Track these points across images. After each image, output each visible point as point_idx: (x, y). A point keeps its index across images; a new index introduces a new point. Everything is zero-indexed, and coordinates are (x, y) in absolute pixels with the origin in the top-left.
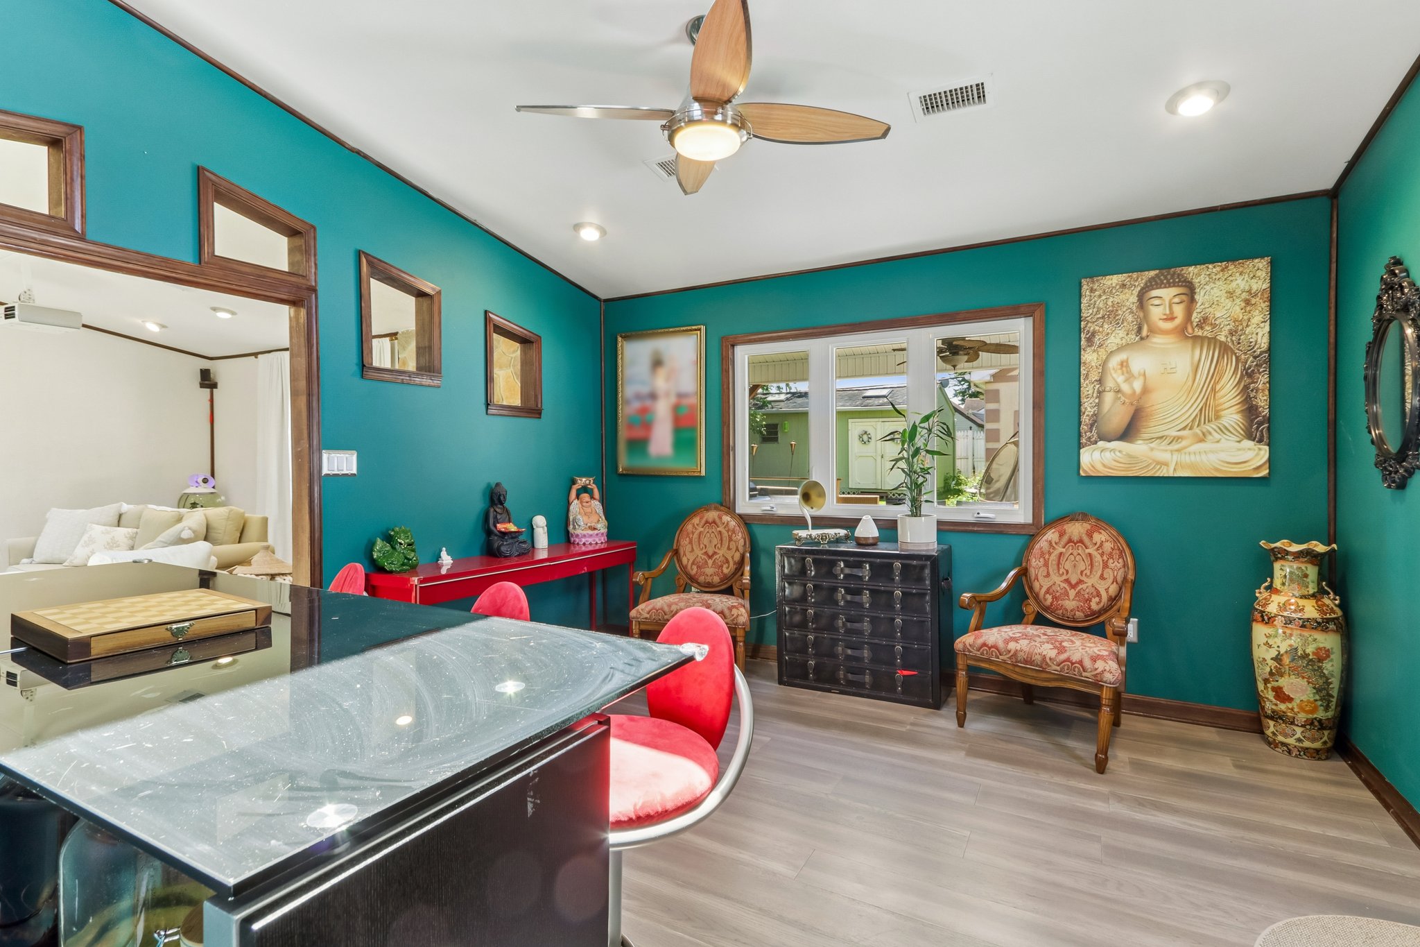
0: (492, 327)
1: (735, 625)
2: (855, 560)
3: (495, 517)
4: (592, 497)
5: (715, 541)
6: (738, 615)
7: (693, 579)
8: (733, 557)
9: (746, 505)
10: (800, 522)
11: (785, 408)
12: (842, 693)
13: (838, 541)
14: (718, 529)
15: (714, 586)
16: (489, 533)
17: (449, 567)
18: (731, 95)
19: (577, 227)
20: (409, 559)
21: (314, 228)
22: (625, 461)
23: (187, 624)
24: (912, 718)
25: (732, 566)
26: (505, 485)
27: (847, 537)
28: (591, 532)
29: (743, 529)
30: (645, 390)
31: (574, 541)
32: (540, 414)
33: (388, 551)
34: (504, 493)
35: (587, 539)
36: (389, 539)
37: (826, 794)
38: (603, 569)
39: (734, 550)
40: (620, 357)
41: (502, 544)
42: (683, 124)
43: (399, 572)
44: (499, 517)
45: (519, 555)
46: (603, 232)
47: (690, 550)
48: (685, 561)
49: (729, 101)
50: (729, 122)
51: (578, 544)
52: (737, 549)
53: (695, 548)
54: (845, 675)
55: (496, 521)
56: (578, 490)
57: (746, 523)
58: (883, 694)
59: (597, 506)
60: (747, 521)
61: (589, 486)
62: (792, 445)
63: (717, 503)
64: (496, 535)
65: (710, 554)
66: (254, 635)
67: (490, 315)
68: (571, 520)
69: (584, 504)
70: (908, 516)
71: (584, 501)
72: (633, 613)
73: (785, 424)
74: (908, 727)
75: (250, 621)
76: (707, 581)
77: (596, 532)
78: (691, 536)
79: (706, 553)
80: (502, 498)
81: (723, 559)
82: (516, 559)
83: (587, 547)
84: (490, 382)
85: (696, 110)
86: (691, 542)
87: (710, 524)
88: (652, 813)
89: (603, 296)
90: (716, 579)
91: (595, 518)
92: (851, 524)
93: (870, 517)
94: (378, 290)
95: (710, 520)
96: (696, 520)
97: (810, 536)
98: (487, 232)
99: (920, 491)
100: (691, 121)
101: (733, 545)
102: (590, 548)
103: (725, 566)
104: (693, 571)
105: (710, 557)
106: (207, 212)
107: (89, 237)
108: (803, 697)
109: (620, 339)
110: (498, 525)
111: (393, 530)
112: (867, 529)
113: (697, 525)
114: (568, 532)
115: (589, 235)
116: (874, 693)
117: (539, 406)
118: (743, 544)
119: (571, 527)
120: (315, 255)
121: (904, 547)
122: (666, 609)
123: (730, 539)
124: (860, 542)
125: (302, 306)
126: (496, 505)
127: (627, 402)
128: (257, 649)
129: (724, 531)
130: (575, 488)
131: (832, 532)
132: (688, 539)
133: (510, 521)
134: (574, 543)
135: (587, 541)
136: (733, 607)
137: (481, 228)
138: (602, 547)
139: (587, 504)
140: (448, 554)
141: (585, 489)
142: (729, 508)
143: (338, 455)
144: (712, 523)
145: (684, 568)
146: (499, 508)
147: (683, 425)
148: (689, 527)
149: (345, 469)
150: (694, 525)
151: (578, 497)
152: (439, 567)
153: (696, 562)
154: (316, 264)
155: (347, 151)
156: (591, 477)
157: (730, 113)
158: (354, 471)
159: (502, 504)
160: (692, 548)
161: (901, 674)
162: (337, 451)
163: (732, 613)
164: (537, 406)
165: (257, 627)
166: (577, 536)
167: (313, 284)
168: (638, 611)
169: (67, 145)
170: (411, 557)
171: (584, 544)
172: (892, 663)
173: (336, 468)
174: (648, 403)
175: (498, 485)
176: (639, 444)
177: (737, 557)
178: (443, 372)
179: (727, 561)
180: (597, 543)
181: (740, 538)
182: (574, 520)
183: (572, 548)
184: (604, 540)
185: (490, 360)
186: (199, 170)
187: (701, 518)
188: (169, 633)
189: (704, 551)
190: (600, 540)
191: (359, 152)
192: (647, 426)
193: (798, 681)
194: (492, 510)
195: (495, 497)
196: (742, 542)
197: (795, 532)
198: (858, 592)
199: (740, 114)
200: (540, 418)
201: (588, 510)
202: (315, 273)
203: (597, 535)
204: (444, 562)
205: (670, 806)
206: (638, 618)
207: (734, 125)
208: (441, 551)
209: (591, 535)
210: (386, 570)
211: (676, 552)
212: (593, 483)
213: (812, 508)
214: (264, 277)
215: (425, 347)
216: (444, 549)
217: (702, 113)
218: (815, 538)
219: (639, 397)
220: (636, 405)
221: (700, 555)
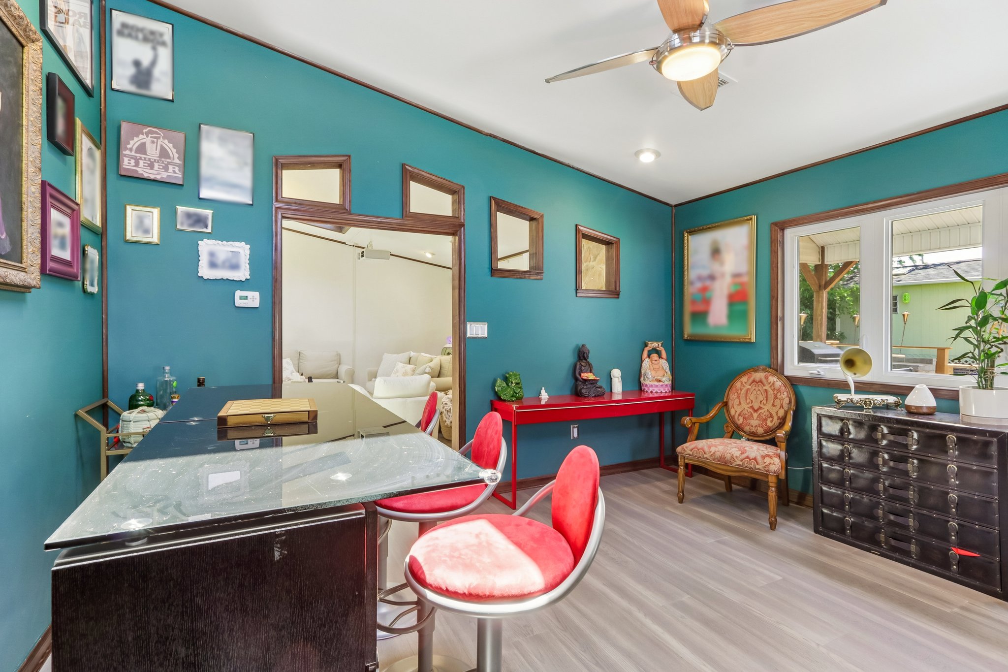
0: (580, 235)
1: (767, 471)
2: (900, 429)
3: (580, 368)
4: (660, 357)
5: (761, 398)
6: (770, 464)
7: (739, 428)
8: (777, 413)
9: (794, 367)
10: (843, 386)
11: (905, 281)
12: (882, 555)
13: (887, 407)
14: (764, 388)
15: (758, 436)
16: (576, 379)
17: (546, 401)
18: (700, 17)
19: (637, 153)
20: (516, 393)
21: (463, 187)
22: (689, 329)
23: (272, 415)
24: (966, 602)
25: (776, 421)
26: (588, 346)
27: (897, 405)
28: (656, 383)
29: (789, 389)
30: (705, 273)
31: (644, 389)
32: (618, 295)
33: (504, 387)
34: (587, 352)
35: (654, 388)
36: (506, 379)
37: (818, 645)
38: (672, 412)
39: (779, 407)
40: (686, 248)
41: (583, 388)
42: (666, 53)
43: (509, 401)
44: (583, 368)
45: (595, 396)
46: (658, 154)
47: (738, 403)
48: (732, 412)
49: (701, 24)
50: (707, 41)
51: (647, 392)
52: (782, 407)
53: (742, 402)
54: (886, 539)
55: (581, 372)
56: (649, 351)
57: (792, 384)
58: (934, 568)
59: (664, 364)
60: (793, 382)
61: (658, 349)
62: (904, 315)
63: (766, 366)
64: (580, 381)
65: (756, 408)
66: (308, 425)
67: (579, 227)
68: (642, 373)
69: (654, 362)
70: (974, 387)
71: (654, 359)
72: (679, 449)
73: (905, 296)
74: (956, 610)
75: (305, 418)
76: (752, 431)
77: (661, 383)
78: (739, 392)
79: (752, 407)
80: (585, 355)
81: (768, 413)
82: (593, 399)
83: (653, 395)
84: (579, 274)
85: (676, 40)
86: (739, 397)
87: (757, 383)
88: (481, 594)
89: (673, 202)
90: (760, 431)
91: (661, 373)
92: (903, 391)
93: (925, 386)
94: (503, 219)
95: (757, 380)
96: (744, 379)
97: (851, 400)
98: (578, 170)
99: (993, 362)
100: (673, 49)
101: (778, 403)
102: (656, 395)
103: (769, 420)
104: (740, 421)
105: (756, 411)
106: (406, 189)
107: (353, 211)
108: (836, 549)
109: (686, 234)
110: (582, 374)
111: (508, 374)
112: (922, 398)
113: (745, 383)
114: (640, 382)
115: (647, 158)
116: (923, 565)
117: (617, 289)
118: (788, 402)
119: (642, 379)
120: (464, 204)
121: (966, 420)
122: (706, 449)
123: (775, 397)
124: (910, 411)
125: (457, 235)
126: (581, 360)
127: (692, 283)
128: (309, 433)
129: (769, 390)
130: (647, 349)
131: (878, 398)
132: (736, 394)
133: (591, 372)
134: (644, 391)
135: (654, 390)
136: (767, 456)
137: (573, 168)
138: (667, 395)
139: (656, 362)
140: (546, 392)
141: (655, 351)
142: (777, 371)
143: (476, 325)
144: (759, 382)
145: (732, 419)
146: (583, 362)
147: (737, 299)
148: (738, 384)
149: (480, 334)
150: (742, 383)
151: (649, 356)
152: (540, 400)
153: (742, 414)
154: (464, 209)
155: (484, 136)
156: (660, 342)
157: (708, 33)
158: (486, 335)
159: (586, 360)
160: (740, 402)
161: (956, 552)
162: (475, 323)
163: (765, 461)
164: (616, 289)
165: (309, 421)
166: (646, 385)
167: (463, 221)
168: (683, 448)
169: (344, 166)
170: (517, 392)
171: (651, 392)
172: (945, 538)
173: (475, 333)
174: (708, 283)
175: (583, 346)
176: (700, 316)
177: (781, 413)
178: (544, 269)
179: (772, 416)
180: (661, 392)
181: (786, 396)
182: (644, 373)
183: (643, 394)
184: (668, 389)
185: (579, 258)
186: (403, 165)
187: (749, 378)
188: (264, 419)
189: (750, 405)
190: (664, 390)
191: (491, 135)
192: (707, 302)
193: (834, 534)
194: (579, 363)
195: (582, 355)
196: (787, 400)
197: (836, 395)
198: (904, 460)
199: (717, 33)
200: (618, 298)
201: (657, 366)
202: (464, 214)
203: (662, 386)
204: (543, 397)
205: (497, 593)
206: (683, 454)
207: (713, 43)
208: (541, 389)
209: (657, 386)
210: (501, 398)
211: (726, 404)
212: (661, 346)
213: (855, 374)
214: (436, 220)
215: (534, 254)
216: (543, 388)
217: (680, 40)
218: (858, 403)
219: (700, 278)
220: (699, 285)
221: (746, 408)
